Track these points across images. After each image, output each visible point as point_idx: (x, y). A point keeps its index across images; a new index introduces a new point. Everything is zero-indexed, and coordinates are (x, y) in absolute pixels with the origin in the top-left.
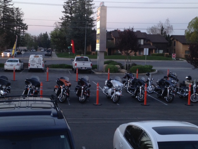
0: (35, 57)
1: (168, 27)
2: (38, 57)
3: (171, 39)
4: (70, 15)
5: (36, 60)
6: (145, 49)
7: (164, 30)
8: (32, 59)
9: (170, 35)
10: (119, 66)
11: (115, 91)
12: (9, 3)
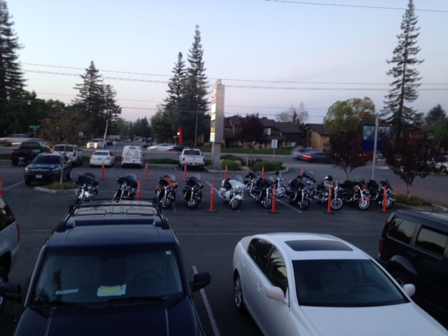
0: (131, 148)
1: (303, 113)
2: (134, 148)
3: (306, 128)
4: (177, 96)
5: (133, 152)
6: (273, 141)
7: (297, 117)
8: (126, 152)
9: (305, 123)
10: (239, 162)
11: (234, 194)
12: (98, 79)
